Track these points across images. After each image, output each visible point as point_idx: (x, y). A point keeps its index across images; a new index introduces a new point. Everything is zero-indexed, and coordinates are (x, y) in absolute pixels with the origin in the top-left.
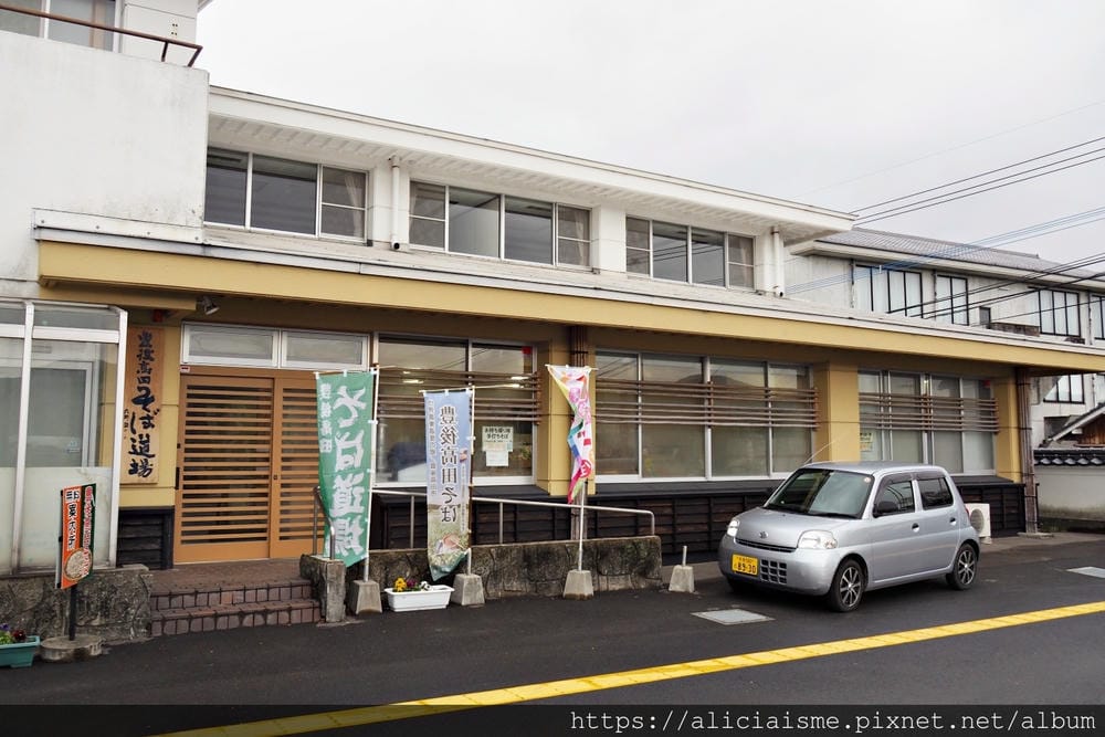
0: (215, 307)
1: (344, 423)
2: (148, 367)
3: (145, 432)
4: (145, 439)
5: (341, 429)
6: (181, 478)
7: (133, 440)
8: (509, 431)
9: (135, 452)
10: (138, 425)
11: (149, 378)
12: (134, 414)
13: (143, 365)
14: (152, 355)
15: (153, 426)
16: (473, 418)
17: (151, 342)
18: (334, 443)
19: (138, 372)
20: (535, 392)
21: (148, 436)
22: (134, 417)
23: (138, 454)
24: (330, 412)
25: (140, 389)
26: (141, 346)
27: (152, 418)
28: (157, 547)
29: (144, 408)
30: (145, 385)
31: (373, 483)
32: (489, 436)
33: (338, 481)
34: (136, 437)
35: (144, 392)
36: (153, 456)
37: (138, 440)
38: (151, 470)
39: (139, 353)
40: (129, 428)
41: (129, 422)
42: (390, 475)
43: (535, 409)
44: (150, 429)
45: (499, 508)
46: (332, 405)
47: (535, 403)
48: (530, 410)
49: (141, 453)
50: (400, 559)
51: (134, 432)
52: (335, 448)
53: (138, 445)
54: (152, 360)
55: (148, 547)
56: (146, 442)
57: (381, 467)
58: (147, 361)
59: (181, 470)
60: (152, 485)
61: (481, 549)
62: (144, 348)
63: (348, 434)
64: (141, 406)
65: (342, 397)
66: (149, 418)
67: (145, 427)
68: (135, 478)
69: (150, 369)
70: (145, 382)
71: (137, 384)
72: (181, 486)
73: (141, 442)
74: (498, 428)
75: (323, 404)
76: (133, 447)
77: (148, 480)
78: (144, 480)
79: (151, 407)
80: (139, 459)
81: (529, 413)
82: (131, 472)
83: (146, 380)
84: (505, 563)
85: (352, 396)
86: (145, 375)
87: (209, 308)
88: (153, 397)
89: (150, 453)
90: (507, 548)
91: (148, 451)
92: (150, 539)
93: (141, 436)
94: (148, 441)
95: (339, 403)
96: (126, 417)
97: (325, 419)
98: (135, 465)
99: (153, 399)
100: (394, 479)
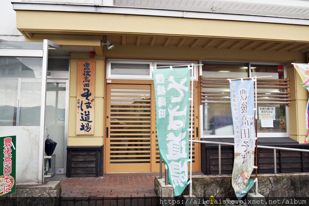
0: (111, 45)
1: (174, 100)
2: (88, 79)
3: (87, 110)
4: (87, 113)
5: (172, 104)
6: (109, 132)
7: (82, 114)
8: (273, 109)
9: (83, 120)
10: (84, 107)
11: (89, 84)
12: (82, 101)
13: (86, 78)
14: (90, 73)
15: (91, 107)
16: (256, 102)
17: (89, 68)
18: (167, 111)
19: (84, 82)
20: (286, 88)
21: (89, 112)
22: (82, 103)
23: (84, 121)
24: (165, 92)
25: (84, 90)
26: (84, 69)
27: (90, 103)
28: (93, 166)
29: (87, 99)
30: (87, 88)
31: (202, 135)
32: (262, 112)
33: (170, 136)
34: (83, 112)
35: (86, 91)
36: (91, 122)
37: (84, 114)
38: (90, 128)
39: (84, 73)
40: (80, 108)
41: (80, 106)
42: (211, 131)
43: (287, 98)
44: (90, 108)
45: (273, 152)
46: (166, 87)
47: (287, 94)
48: (283, 98)
49: (86, 120)
50: (212, 182)
51: (82, 110)
52: (168, 115)
53: (84, 116)
54: (90, 76)
55: (89, 166)
56: (88, 115)
57: (206, 127)
58: (88, 76)
59: (109, 129)
60: (92, 136)
61: (263, 177)
62: (86, 70)
63: (178, 107)
64: (85, 98)
65: (172, 83)
66: (89, 103)
67: (87, 108)
68: (83, 132)
69: (89, 80)
70: (87, 86)
71: (83, 87)
72: (109, 136)
73: (85, 115)
74: (267, 108)
75: (159, 86)
76: (82, 117)
77: (90, 133)
78: (87, 133)
79: (90, 98)
80: (85, 123)
81: (284, 99)
82: (81, 129)
83: (87, 85)
84: (279, 186)
85: (179, 82)
86: (87, 83)
87: (109, 46)
88: (91, 93)
89: (90, 120)
90: (280, 177)
91: (89, 119)
92: (91, 162)
93: (85, 112)
94: (89, 114)
95: (170, 86)
96: (78, 103)
97: (161, 96)
98: (83, 126)
99: (90, 94)
100: (213, 133)
